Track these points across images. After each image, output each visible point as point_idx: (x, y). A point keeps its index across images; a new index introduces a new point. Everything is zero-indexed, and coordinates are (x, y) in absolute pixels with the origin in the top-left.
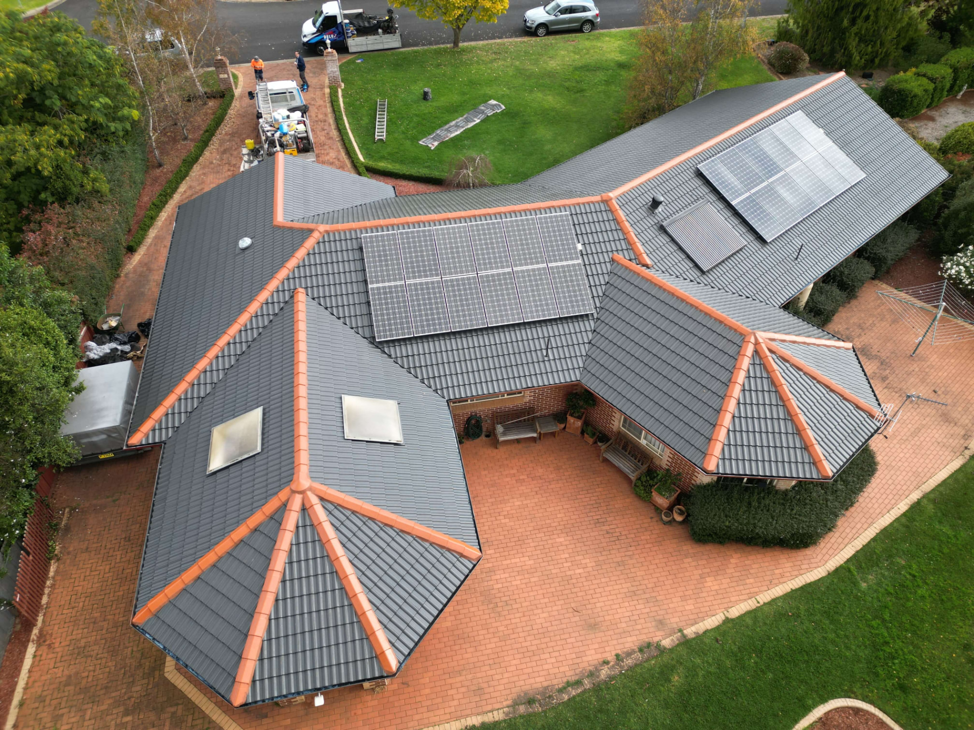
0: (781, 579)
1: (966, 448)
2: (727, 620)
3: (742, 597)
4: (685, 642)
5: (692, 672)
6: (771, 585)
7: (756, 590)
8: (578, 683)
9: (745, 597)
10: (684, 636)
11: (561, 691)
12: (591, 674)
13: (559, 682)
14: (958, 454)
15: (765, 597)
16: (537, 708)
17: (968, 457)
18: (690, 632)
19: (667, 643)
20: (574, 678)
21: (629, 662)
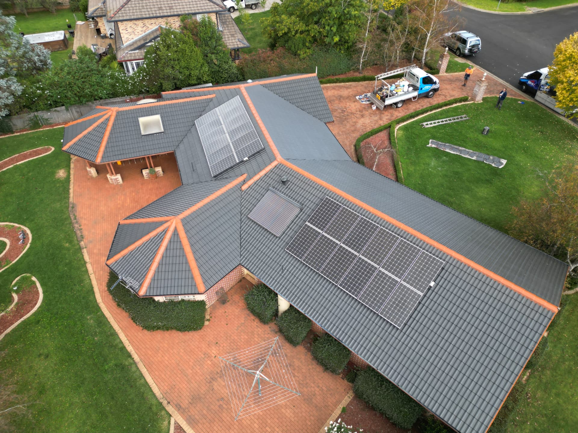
0: (99, 284)
1: (169, 403)
2: (85, 263)
3: (95, 269)
4: (80, 249)
5: (68, 249)
6: (97, 280)
7: (97, 274)
8: (75, 219)
9: (95, 270)
10: (83, 248)
11: (74, 215)
12: (77, 222)
13: (77, 214)
14: (165, 396)
15: (92, 277)
16: (70, 209)
17: (161, 401)
18: (85, 251)
19: (82, 243)
20: (77, 218)
21: (78, 232)
